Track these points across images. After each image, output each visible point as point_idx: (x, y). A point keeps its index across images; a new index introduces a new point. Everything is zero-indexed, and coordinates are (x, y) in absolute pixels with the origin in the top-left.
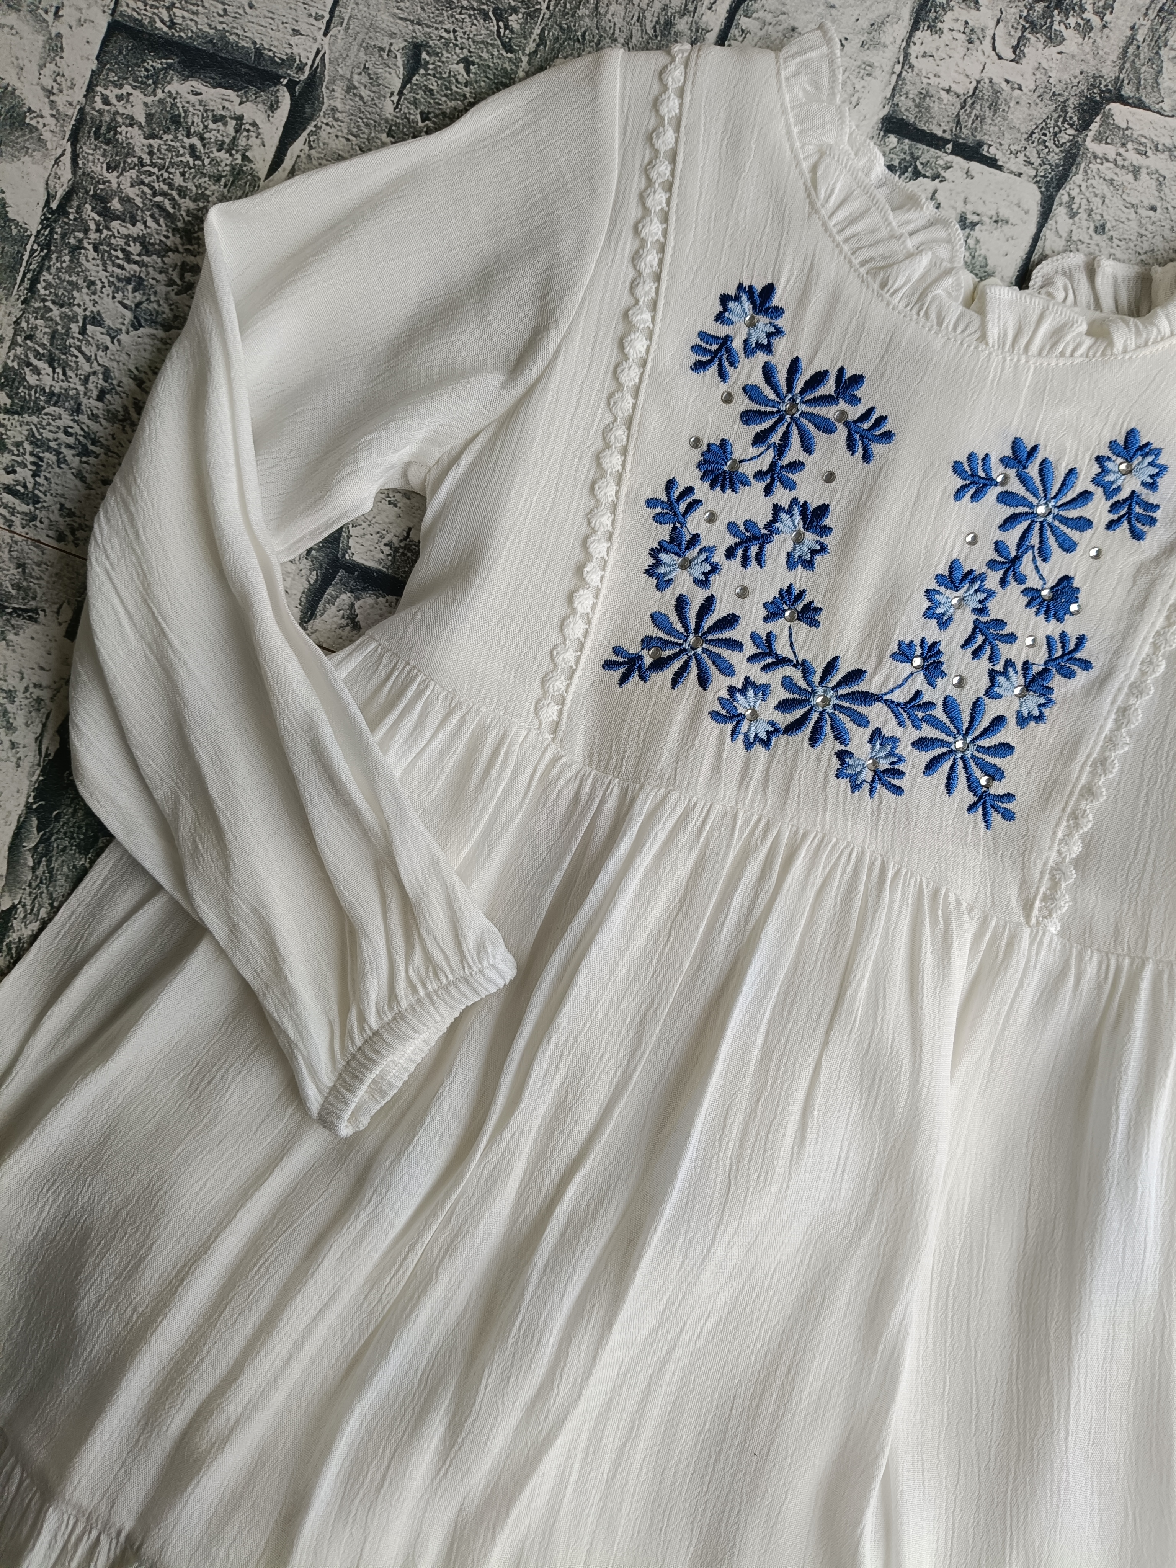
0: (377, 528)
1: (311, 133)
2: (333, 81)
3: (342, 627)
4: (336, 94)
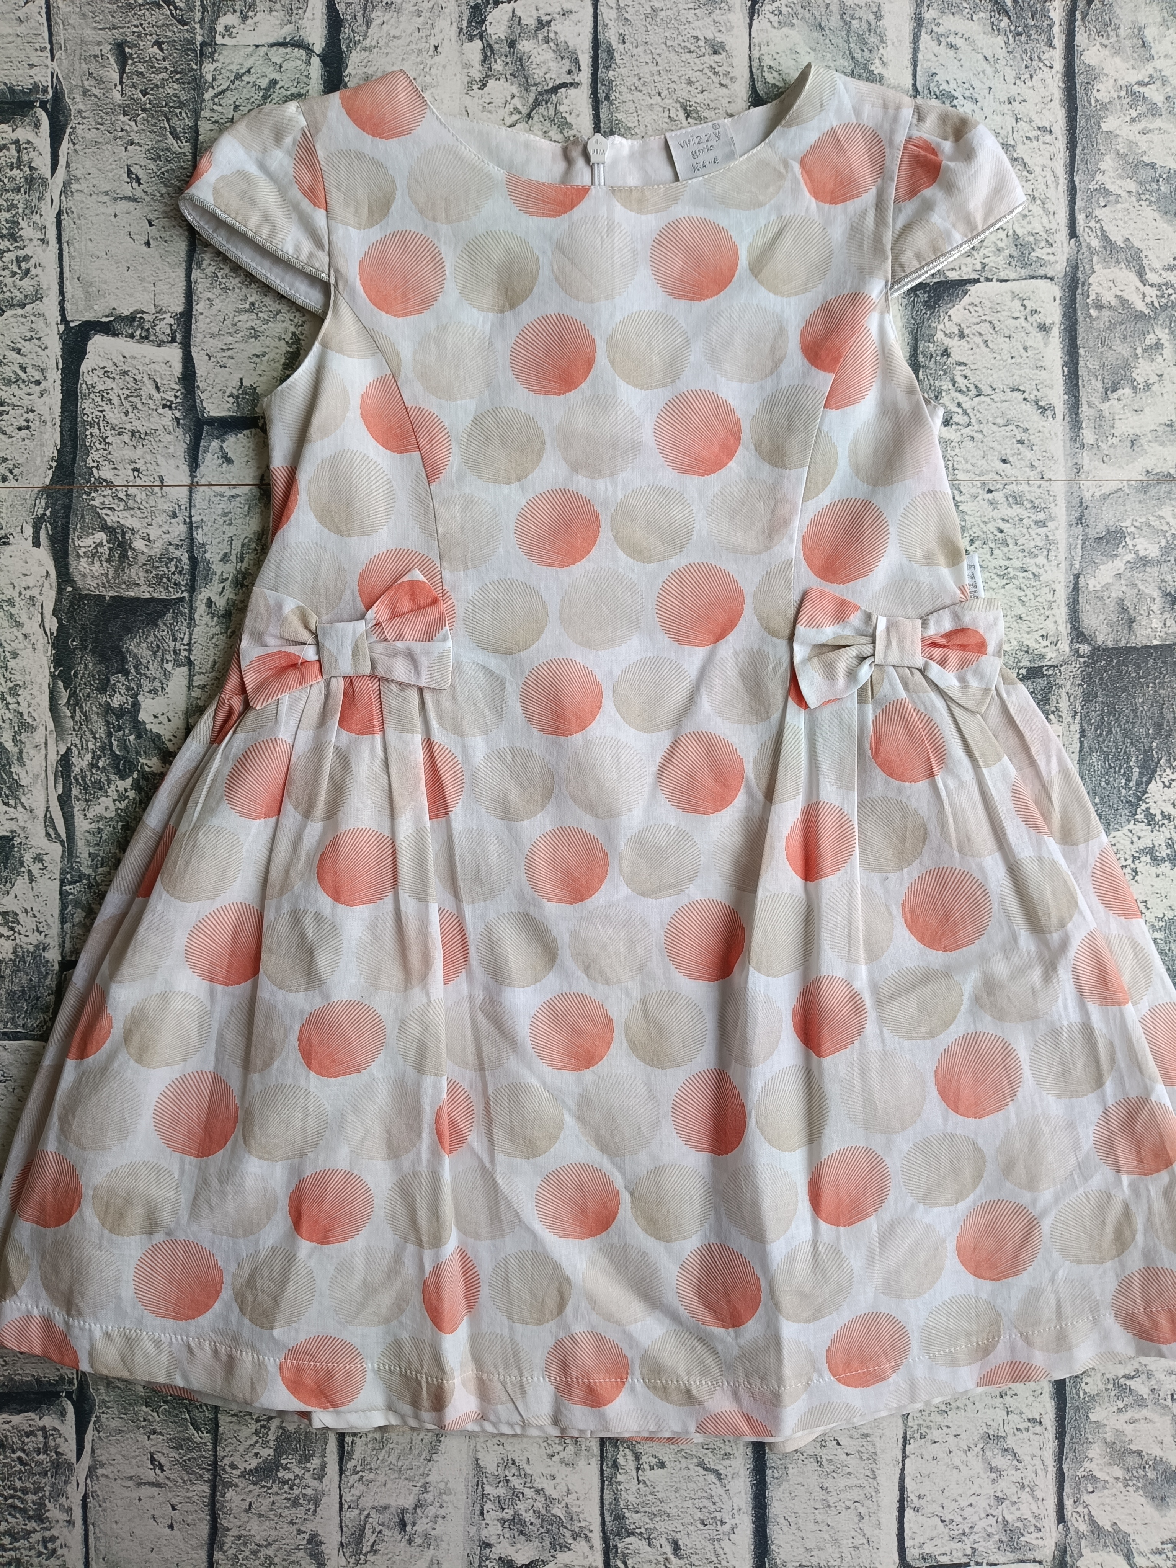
0: (219, 387)
1: (71, 134)
2: (71, 92)
3: (220, 465)
4: (77, 100)
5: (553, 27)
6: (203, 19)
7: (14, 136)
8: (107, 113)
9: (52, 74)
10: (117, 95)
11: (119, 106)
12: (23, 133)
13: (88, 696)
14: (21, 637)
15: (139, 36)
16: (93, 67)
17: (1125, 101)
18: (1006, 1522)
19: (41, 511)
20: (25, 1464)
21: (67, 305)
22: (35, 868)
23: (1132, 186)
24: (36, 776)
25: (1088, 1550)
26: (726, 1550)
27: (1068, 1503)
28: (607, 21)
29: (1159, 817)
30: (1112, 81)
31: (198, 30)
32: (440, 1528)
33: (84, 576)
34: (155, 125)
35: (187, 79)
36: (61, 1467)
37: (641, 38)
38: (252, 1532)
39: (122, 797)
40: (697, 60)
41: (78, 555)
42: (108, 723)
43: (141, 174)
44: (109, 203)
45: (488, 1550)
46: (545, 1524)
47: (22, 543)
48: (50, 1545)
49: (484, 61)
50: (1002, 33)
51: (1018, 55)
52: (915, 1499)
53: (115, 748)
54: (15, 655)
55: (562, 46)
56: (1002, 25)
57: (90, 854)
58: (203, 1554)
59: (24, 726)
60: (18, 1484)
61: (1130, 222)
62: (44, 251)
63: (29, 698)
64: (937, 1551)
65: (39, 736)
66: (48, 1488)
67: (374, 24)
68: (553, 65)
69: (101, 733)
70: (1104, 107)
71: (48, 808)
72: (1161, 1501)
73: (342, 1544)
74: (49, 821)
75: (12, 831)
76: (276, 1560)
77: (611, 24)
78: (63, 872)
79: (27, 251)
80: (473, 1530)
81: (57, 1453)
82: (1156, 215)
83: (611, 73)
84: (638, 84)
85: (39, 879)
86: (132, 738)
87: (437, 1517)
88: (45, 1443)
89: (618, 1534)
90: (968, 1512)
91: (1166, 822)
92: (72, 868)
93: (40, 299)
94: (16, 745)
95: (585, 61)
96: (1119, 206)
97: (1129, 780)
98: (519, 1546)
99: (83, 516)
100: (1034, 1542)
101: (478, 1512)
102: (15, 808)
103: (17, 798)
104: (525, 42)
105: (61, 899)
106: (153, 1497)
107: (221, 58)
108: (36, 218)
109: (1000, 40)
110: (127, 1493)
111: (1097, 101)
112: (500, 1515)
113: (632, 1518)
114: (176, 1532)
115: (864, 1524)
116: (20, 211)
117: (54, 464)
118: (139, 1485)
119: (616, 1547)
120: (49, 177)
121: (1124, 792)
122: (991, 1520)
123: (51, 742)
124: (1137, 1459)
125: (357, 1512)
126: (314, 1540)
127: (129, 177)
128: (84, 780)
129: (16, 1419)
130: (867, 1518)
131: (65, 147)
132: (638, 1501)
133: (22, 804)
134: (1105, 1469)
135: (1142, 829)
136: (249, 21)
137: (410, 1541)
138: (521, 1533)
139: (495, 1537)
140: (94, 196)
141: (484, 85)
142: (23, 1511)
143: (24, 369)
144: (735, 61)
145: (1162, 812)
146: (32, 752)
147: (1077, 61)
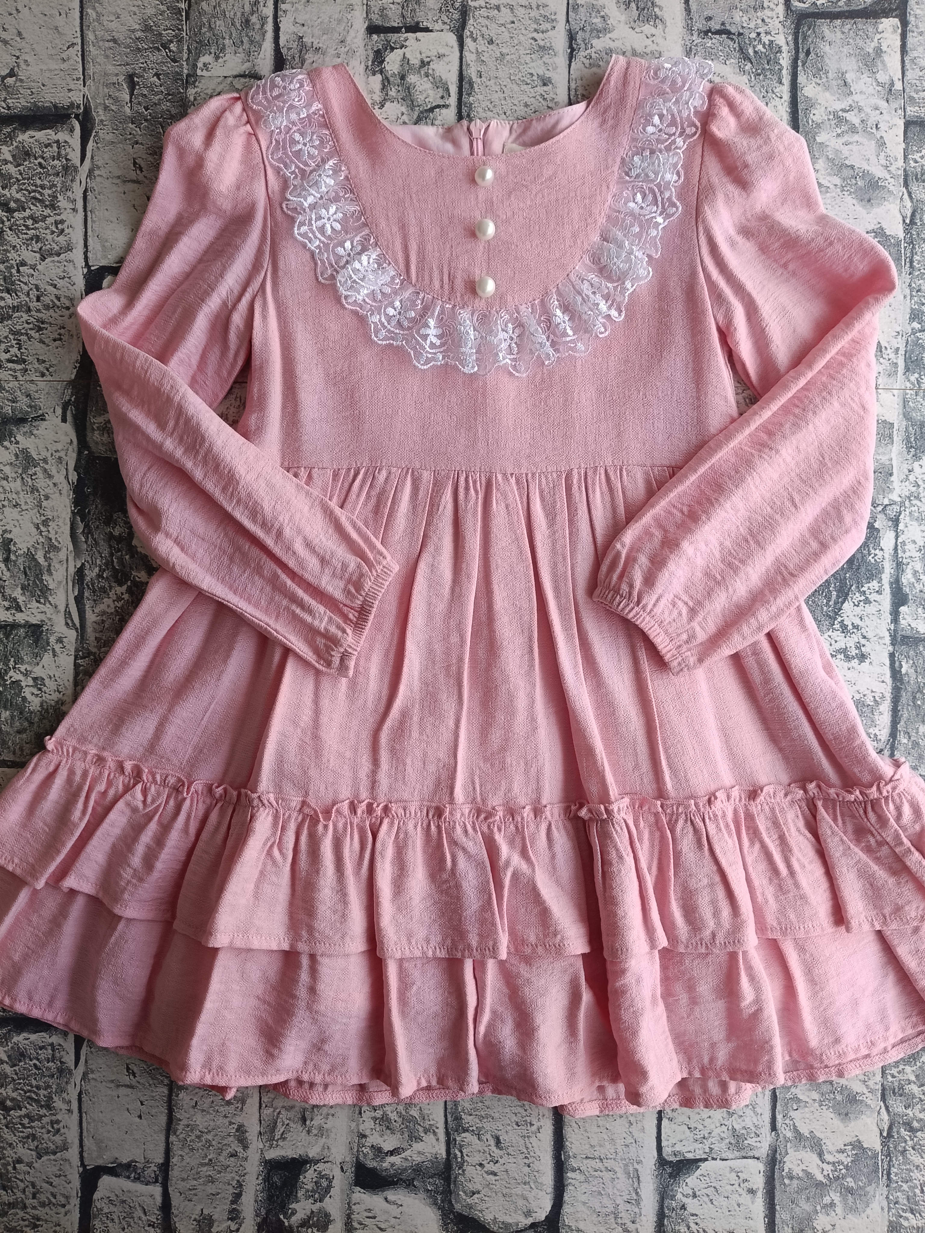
5: (432, 66)
6: (188, 58)
7: (56, 138)
8: (120, 122)
9: (84, 96)
10: (127, 110)
11: (129, 117)
12: (62, 136)
13: (98, 527)
14: (51, 485)
15: (144, 70)
16: (112, 91)
17: (833, 122)
18: (734, 1130)
19: (68, 398)
20: (40, 1069)
21: (89, 255)
22: (57, 647)
23: (838, 181)
24: (60, 583)
25: (792, 1150)
26: (534, 1144)
27: (779, 1117)
28: (469, 62)
29: (850, 627)
30: (823, 108)
31: (185, 66)
32: (330, 1123)
33: (97, 443)
34: (153, 130)
35: (176, 99)
36: (63, 1072)
37: (492, 74)
38: (198, 1123)
39: (119, 599)
40: (532, 90)
41: (93, 429)
42: (110, 547)
43: (143, 164)
44: (120, 184)
45: (364, 1140)
46: (405, 1122)
47: (54, 420)
48: (55, 1126)
49: (383, 89)
50: (747, 73)
51: (758, 89)
52: (670, 1112)
53: (115, 564)
54: (47, 498)
55: (438, 79)
56: (747, 68)
57: (96, 638)
58: (163, 1138)
59: (52, 547)
60: (34, 1083)
61: (836, 206)
62: (74, 217)
63: (56, 527)
64: (684, 1150)
65: (62, 555)
66: (54, 1086)
67: (307, 62)
68: (431, 93)
69: (106, 553)
70: (818, 125)
71: (67, 605)
72: (845, 1116)
73: (260, 1133)
74: (68, 614)
75: (42, 621)
76: (214, 1143)
77: (472, 64)
78: (77, 650)
79: (63, 217)
80: (354, 1125)
81: (61, 1062)
82: (855, 201)
83: (471, 98)
84: (490, 106)
85: (60, 655)
86: (127, 557)
87: (328, 1115)
88: (53, 1055)
89: (457, 1131)
90: (707, 1122)
91: (855, 630)
92: (83, 647)
93: (71, 250)
94: (46, 561)
95: (453, 89)
96: (828, 194)
97: (829, 601)
98: (386, 1137)
99: (97, 402)
100: (754, 1144)
101: (357, 1112)
102: (44, 604)
103: (46, 598)
104: (412, 76)
105: (75, 669)
106: (128, 1095)
107: (200, 85)
108: (69, 194)
109: (745, 78)
110: (109, 1092)
111: (813, 121)
112: (373, 1114)
113: (467, 1119)
114: (144, 1121)
115: (633, 1129)
116: (59, 189)
117: (78, 365)
118: (118, 1086)
119: (455, 1140)
120: (79, 165)
121: (825, 608)
122: (724, 1128)
123: (71, 558)
124: (829, 1087)
125: (272, 1110)
126: (241, 1129)
127: (134, 166)
128: (93, 586)
129: (33, 1037)
130: (635, 1124)
131: (91, 145)
132: (471, 1107)
133: (49, 602)
134: (807, 1093)
135: (837, 635)
136: (220, 60)
137: (309, 1132)
138: (388, 1128)
139: (369, 1130)
140: (110, 180)
141: (383, 106)
142: (37, 1101)
143: (59, 299)
144: (558, 91)
145: (853, 624)
146: (57, 566)
147: (799, 94)
